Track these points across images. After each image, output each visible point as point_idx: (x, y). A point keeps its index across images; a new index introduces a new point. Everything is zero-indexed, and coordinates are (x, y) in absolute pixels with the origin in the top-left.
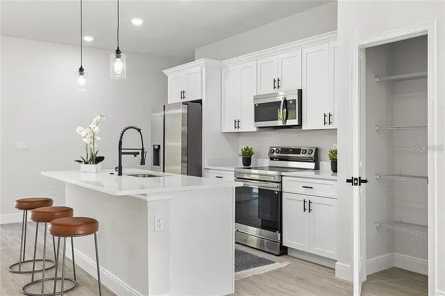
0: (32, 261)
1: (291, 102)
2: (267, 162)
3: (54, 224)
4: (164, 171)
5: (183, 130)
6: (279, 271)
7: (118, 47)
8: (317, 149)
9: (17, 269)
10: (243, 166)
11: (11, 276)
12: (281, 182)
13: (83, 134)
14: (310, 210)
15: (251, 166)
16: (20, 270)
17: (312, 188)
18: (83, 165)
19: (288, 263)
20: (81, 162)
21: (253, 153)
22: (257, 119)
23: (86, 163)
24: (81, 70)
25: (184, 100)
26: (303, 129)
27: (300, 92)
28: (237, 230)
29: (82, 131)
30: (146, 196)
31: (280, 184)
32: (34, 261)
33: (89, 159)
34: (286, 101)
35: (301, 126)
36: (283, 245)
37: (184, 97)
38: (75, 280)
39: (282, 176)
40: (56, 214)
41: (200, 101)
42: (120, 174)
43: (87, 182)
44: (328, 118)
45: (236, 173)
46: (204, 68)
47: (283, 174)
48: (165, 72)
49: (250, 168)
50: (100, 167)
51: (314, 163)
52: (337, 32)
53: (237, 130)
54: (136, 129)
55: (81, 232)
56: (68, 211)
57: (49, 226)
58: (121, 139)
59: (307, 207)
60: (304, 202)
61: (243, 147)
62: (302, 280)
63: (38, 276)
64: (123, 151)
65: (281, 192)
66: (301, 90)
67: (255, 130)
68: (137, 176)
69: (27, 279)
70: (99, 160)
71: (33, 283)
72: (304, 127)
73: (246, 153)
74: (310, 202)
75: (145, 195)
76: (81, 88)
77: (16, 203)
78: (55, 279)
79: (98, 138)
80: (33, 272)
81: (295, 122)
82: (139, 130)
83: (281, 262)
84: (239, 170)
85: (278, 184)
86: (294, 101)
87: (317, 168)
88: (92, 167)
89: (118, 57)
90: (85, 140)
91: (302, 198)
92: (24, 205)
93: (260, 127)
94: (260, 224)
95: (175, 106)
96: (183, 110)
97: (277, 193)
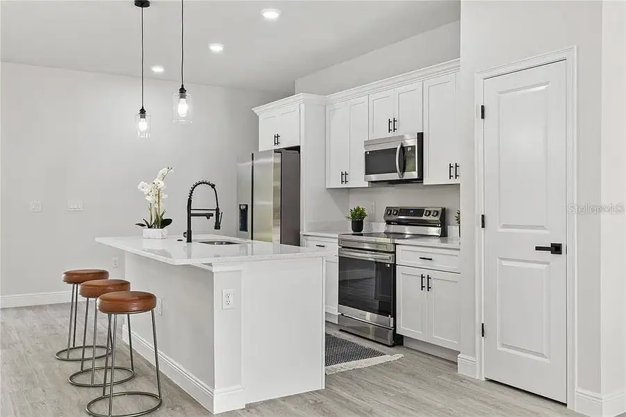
0: (81, 347)
1: (409, 149)
2: (382, 227)
3: (103, 299)
4: (252, 239)
5: (276, 185)
6: (387, 364)
7: (183, 86)
8: (444, 210)
9: (64, 356)
10: (352, 232)
11: (58, 363)
12: (394, 253)
13: (146, 191)
14: (428, 288)
15: (362, 232)
16: (68, 357)
17: (431, 259)
18: (146, 230)
19: (402, 355)
20: (143, 225)
21: (365, 215)
22: (368, 171)
23: (150, 227)
24: (143, 111)
25: (277, 147)
26: (424, 184)
27: (420, 137)
28: (342, 315)
29: (144, 187)
30: (212, 266)
31: (393, 255)
32: (84, 347)
33: (153, 221)
34: (403, 148)
35: (422, 179)
36: (397, 333)
37: (278, 143)
38: (133, 370)
39: (396, 244)
40: (109, 288)
41: (298, 149)
42: (189, 240)
43: (150, 251)
44: (454, 169)
45: (341, 241)
46: (303, 106)
47: (397, 241)
48: (256, 110)
49: (362, 235)
50: (167, 233)
51: (440, 228)
52: (459, 60)
53: (344, 186)
54: (210, 185)
55: (135, 309)
56: (124, 285)
57: (98, 300)
58: (190, 196)
59: (425, 284)
60: (422, 277)
61: (353, 206)
62: (414, 375)
63: (88, 365)
64: (192, 212)
65: (394, 265)
66: (422, 133)
67: (366, 185)
68: (212, 243)
69: (76, 367)
70: (165, 223)
71: (83, 372)
72: (426, 182)
73: (356, 214)
74: (428, 278)
75: (210, 265)
76: (142, 133)
77: (64, 275)
78: (106, 368)
79: (164, 196)
80: (83, 360)
81: (415, 175)
82: (213, 186)
83: (392, 354)
84: (345, 237)
85: (391, 255)
86: (413, 147)
87: (444, 234)
88: (156, 232)
89: (182, 97)
90: (149, 199)
91: (419, 272)
92: (73, 278)
93: (372, 182)
94: (378, 308)
95: (266, 154)
96: (275, 160)
97: (389, 266)
